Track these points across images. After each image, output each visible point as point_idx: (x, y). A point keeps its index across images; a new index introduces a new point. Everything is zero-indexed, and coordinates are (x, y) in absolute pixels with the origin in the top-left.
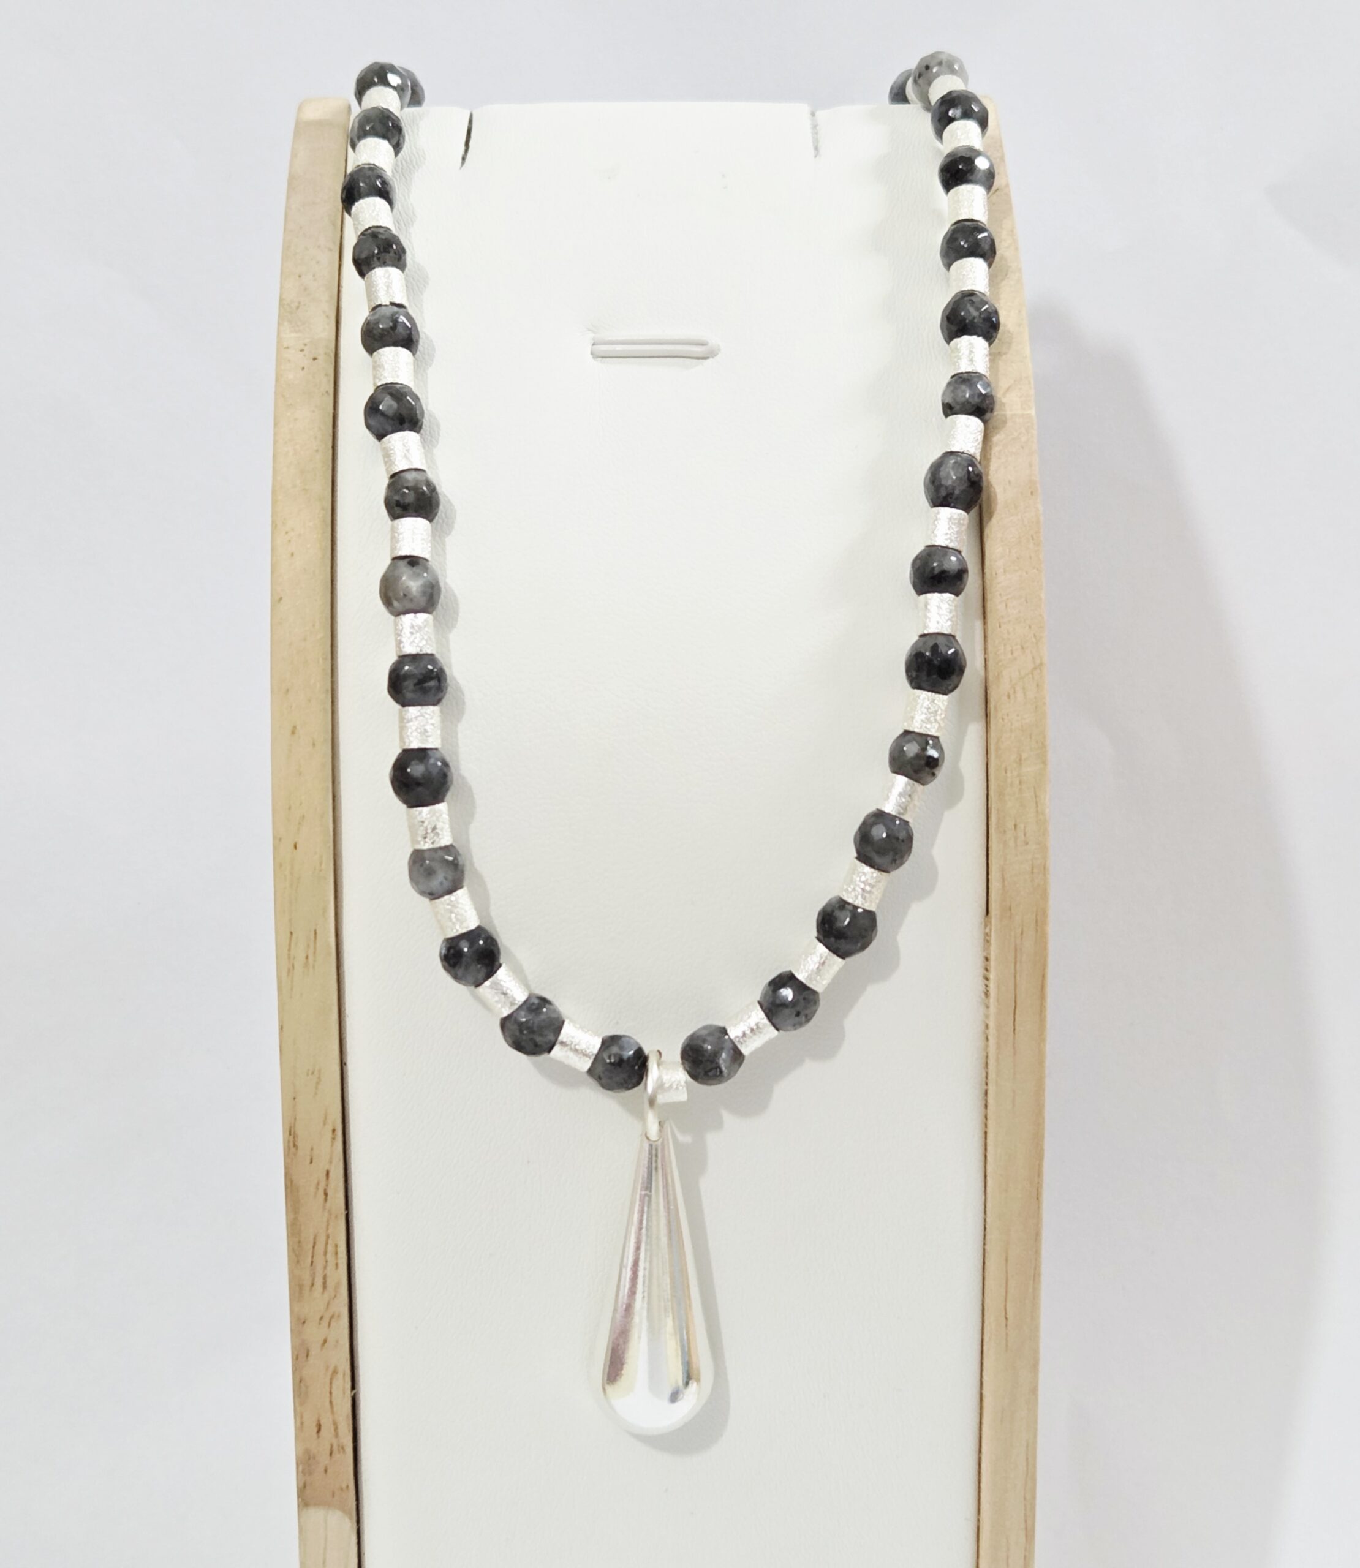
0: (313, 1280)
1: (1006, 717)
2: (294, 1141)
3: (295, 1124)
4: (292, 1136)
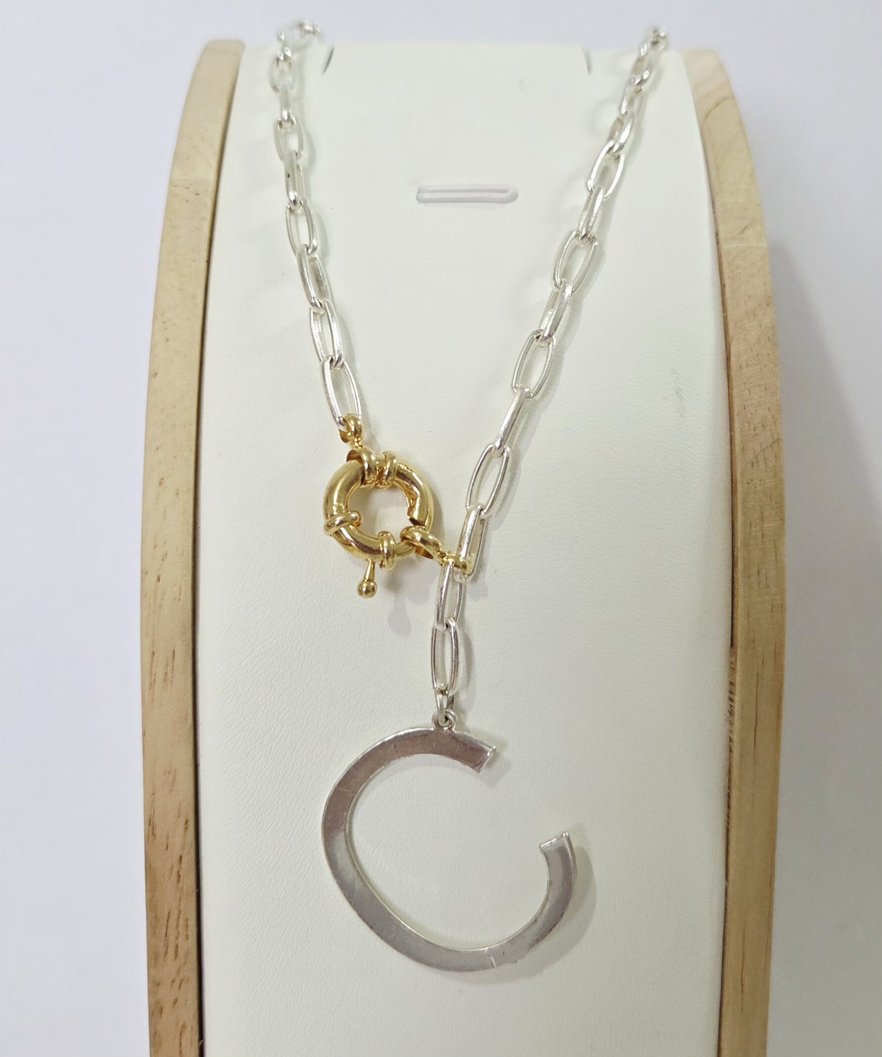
0: (167, 949)
1: (750, 481)
2: (153, 830)
3: (153, 816)
4: (151, 826)
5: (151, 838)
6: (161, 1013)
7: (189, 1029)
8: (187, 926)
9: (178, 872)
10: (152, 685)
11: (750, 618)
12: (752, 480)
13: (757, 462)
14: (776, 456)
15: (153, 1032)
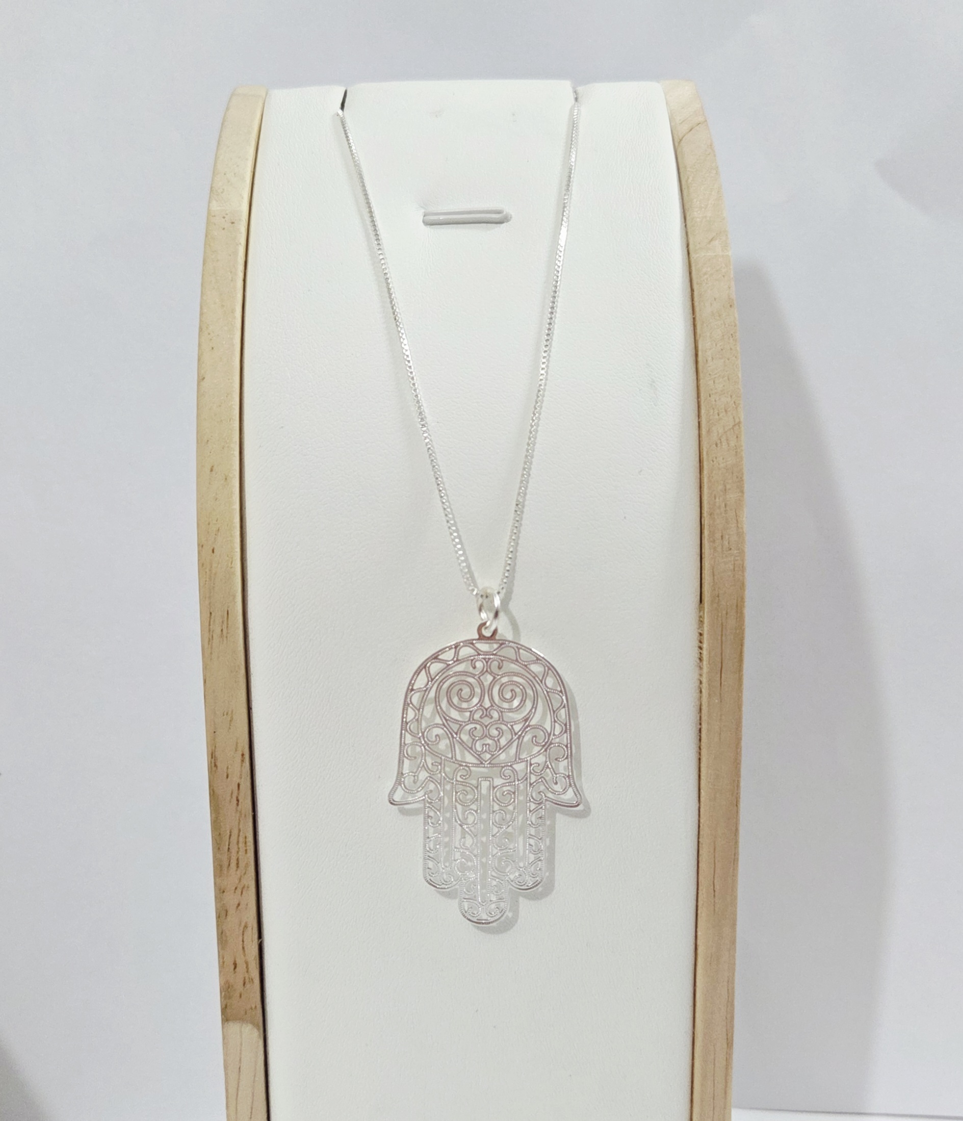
0: (230, 861)
1: (715, 459)
2: (215, 763)
3: (215, 751)
4: (213, 759)
5: (214, 769)
6: (226, 915)
7: (249, 929)
8: (246, 843)
9: (237, 798)
10: (211, 639)
11: (715, 577)
12: (716, 458)
13: (721, 442)
14: (737, 437)
15: (220, 932)
